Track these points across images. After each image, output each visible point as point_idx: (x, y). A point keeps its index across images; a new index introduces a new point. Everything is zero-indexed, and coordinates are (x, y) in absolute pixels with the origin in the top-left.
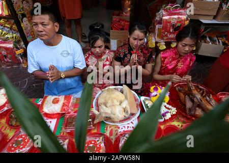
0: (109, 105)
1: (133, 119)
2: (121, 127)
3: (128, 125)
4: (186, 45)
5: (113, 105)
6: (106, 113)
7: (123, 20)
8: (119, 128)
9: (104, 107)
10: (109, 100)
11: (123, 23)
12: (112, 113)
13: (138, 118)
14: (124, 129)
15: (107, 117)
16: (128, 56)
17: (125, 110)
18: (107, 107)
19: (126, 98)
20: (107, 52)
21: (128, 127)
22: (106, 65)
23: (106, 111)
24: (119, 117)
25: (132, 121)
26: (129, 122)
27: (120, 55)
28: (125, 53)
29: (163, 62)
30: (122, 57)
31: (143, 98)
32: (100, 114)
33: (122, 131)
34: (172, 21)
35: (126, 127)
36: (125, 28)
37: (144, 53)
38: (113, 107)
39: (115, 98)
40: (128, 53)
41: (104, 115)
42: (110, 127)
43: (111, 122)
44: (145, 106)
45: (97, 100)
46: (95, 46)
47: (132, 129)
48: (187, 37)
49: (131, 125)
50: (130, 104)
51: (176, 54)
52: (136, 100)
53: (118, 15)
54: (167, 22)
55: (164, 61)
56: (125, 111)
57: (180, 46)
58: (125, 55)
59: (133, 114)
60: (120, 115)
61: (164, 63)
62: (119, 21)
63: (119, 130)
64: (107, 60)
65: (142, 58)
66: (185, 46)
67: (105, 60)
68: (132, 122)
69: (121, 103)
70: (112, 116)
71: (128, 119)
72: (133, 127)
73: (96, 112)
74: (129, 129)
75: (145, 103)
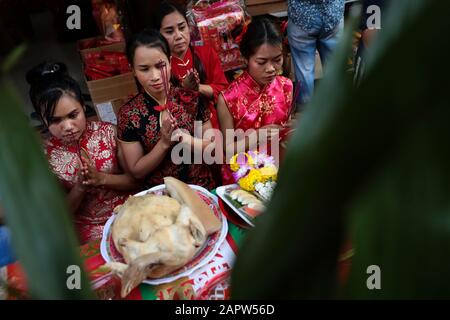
0: (145, 234)
1: (218, 245)
2: (196, 278)
3: (212, 265)
4: (265, 61)
5: (157, 230)
6: (145, 257)
7: (111, 53)
8: (192, 282)
9: (137, 245)
10: (140, 222)
11: (112, 60)
12: (160, 249)
13: (229, 238)
14: (206, 279)
15: (152, 265)
16: (152, 119)
17: (191, 231)
18: (142, 241)
19: (182, 202)
20: (96, 128)
21: (213, 269)
22: (104, 160)
23: (142, 252)
24: (182, 251)
25: (215, 251)
26: (211, 256)
27: (131, 124)
28: (141, 116)
29: (233, 110)
30: (138, 126)
31: (221, 191)
32: (131, 265)
33: (202, 284)
34: (219, 28)
35: (209, 272)
36: (120, 68)
37: (184, 104)
38: (158, 235)
39: (156, 213)
40: (150, 114)
41: (142, 264)
42: (169, 291)
43: (167, 276)
44: (233, 204)
45: (110, 239)
46: (57, 114)
47: (223, 270)
48: (261, 43)
49: (219, 262)
50: (197, 211)
51: (252, 86)
52: (208, 201)
53: (94, 45)
54: (210, 31)
55: (235, 107)
56: (191, 233)
57: (255, 65)
58: (144, 121)
59: (213, 236)
60: (183, 248)
61: (236, 114)
62: (102, 58)
63: (196, 287)
64: (103, 147)
65: (184, 116)
66: (264, 63)
67: (97, 150)
68: (217, 255)
69: (175, 218)
70: (165, 256)
71: (206, 249)
72: (225, 265)
73: (118, 267)
74: (218, 272)
75: (229, 199)
